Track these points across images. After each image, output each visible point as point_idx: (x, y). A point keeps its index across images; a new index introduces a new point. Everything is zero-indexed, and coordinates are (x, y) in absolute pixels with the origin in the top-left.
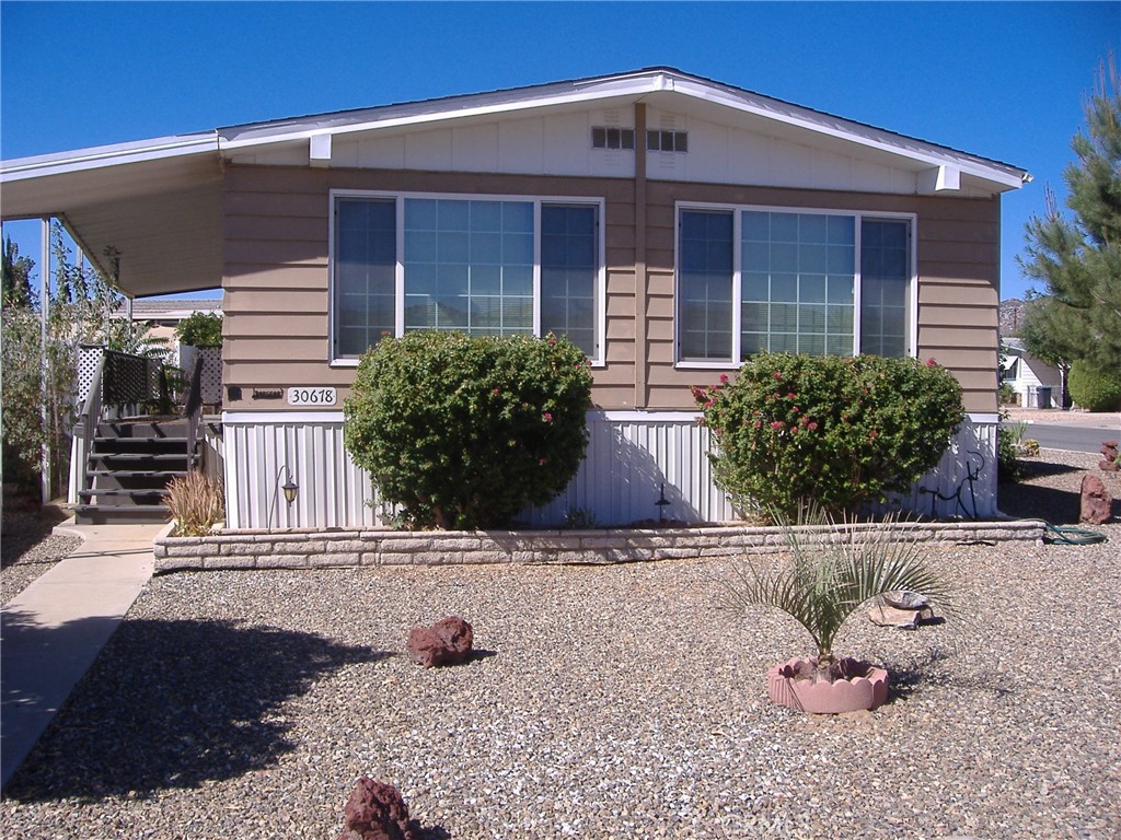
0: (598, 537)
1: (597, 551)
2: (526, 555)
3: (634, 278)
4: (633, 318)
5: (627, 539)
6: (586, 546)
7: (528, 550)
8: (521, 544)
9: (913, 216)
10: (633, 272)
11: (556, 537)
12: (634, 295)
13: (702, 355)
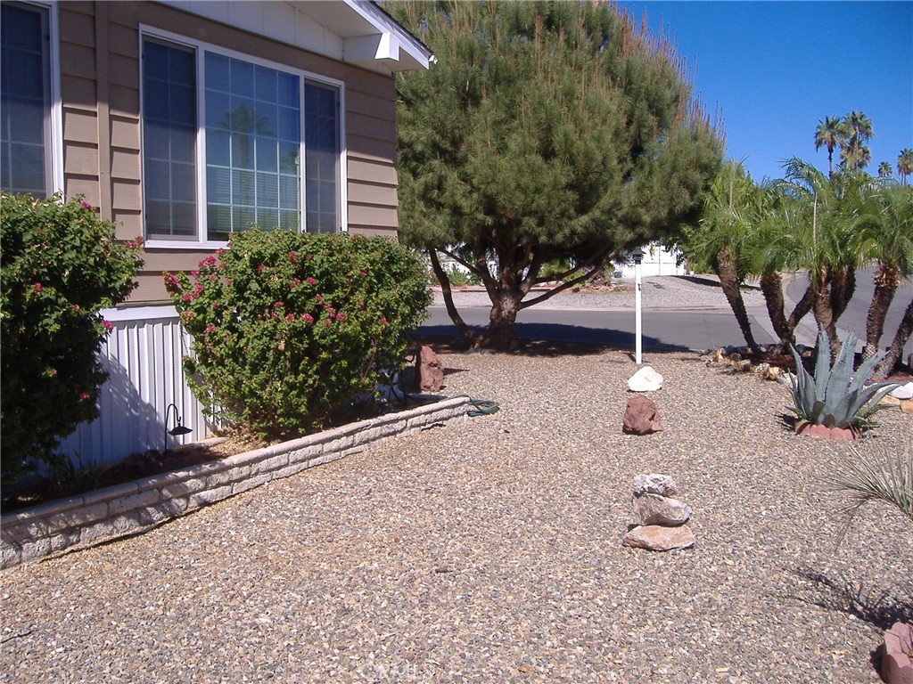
0: (127, 496)
1: (128, 514)
2: (41, 545)
3: (97, 123)
4: (96, 178)
5: (160, 491)
6: (117, 511)
7: (44, 537)
8: (33, 531)
9: (341, 83)
10: (95, 114)
11: (79, 507)
12: (96, 146)
13: (167, 232)
